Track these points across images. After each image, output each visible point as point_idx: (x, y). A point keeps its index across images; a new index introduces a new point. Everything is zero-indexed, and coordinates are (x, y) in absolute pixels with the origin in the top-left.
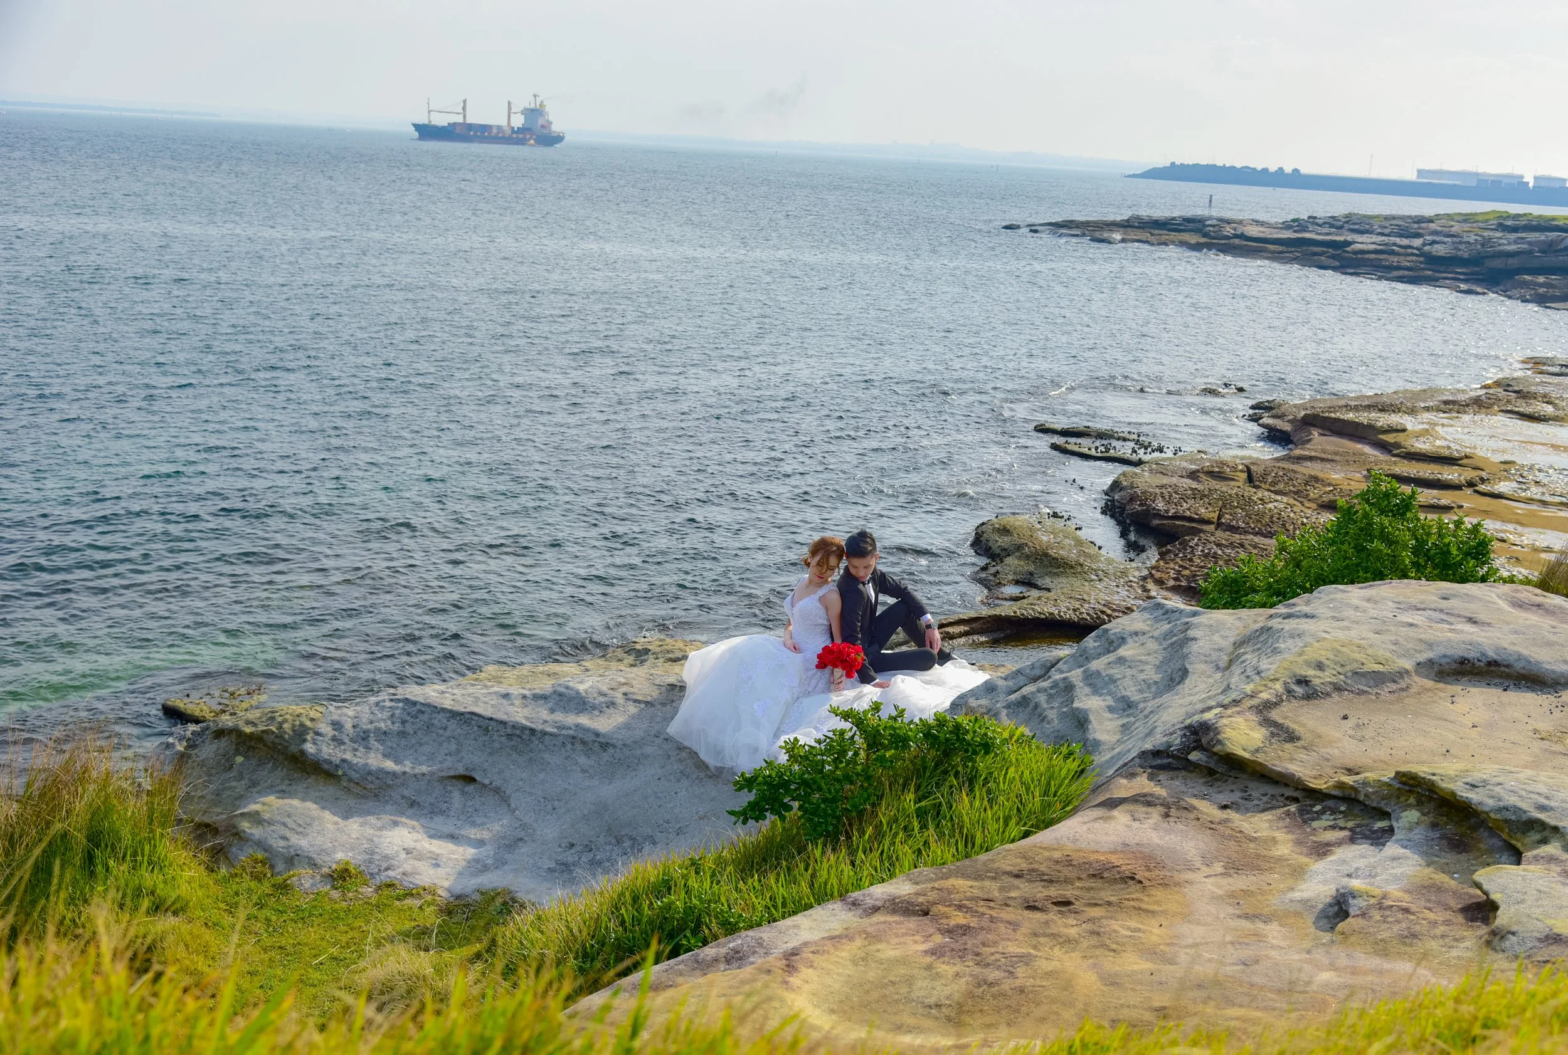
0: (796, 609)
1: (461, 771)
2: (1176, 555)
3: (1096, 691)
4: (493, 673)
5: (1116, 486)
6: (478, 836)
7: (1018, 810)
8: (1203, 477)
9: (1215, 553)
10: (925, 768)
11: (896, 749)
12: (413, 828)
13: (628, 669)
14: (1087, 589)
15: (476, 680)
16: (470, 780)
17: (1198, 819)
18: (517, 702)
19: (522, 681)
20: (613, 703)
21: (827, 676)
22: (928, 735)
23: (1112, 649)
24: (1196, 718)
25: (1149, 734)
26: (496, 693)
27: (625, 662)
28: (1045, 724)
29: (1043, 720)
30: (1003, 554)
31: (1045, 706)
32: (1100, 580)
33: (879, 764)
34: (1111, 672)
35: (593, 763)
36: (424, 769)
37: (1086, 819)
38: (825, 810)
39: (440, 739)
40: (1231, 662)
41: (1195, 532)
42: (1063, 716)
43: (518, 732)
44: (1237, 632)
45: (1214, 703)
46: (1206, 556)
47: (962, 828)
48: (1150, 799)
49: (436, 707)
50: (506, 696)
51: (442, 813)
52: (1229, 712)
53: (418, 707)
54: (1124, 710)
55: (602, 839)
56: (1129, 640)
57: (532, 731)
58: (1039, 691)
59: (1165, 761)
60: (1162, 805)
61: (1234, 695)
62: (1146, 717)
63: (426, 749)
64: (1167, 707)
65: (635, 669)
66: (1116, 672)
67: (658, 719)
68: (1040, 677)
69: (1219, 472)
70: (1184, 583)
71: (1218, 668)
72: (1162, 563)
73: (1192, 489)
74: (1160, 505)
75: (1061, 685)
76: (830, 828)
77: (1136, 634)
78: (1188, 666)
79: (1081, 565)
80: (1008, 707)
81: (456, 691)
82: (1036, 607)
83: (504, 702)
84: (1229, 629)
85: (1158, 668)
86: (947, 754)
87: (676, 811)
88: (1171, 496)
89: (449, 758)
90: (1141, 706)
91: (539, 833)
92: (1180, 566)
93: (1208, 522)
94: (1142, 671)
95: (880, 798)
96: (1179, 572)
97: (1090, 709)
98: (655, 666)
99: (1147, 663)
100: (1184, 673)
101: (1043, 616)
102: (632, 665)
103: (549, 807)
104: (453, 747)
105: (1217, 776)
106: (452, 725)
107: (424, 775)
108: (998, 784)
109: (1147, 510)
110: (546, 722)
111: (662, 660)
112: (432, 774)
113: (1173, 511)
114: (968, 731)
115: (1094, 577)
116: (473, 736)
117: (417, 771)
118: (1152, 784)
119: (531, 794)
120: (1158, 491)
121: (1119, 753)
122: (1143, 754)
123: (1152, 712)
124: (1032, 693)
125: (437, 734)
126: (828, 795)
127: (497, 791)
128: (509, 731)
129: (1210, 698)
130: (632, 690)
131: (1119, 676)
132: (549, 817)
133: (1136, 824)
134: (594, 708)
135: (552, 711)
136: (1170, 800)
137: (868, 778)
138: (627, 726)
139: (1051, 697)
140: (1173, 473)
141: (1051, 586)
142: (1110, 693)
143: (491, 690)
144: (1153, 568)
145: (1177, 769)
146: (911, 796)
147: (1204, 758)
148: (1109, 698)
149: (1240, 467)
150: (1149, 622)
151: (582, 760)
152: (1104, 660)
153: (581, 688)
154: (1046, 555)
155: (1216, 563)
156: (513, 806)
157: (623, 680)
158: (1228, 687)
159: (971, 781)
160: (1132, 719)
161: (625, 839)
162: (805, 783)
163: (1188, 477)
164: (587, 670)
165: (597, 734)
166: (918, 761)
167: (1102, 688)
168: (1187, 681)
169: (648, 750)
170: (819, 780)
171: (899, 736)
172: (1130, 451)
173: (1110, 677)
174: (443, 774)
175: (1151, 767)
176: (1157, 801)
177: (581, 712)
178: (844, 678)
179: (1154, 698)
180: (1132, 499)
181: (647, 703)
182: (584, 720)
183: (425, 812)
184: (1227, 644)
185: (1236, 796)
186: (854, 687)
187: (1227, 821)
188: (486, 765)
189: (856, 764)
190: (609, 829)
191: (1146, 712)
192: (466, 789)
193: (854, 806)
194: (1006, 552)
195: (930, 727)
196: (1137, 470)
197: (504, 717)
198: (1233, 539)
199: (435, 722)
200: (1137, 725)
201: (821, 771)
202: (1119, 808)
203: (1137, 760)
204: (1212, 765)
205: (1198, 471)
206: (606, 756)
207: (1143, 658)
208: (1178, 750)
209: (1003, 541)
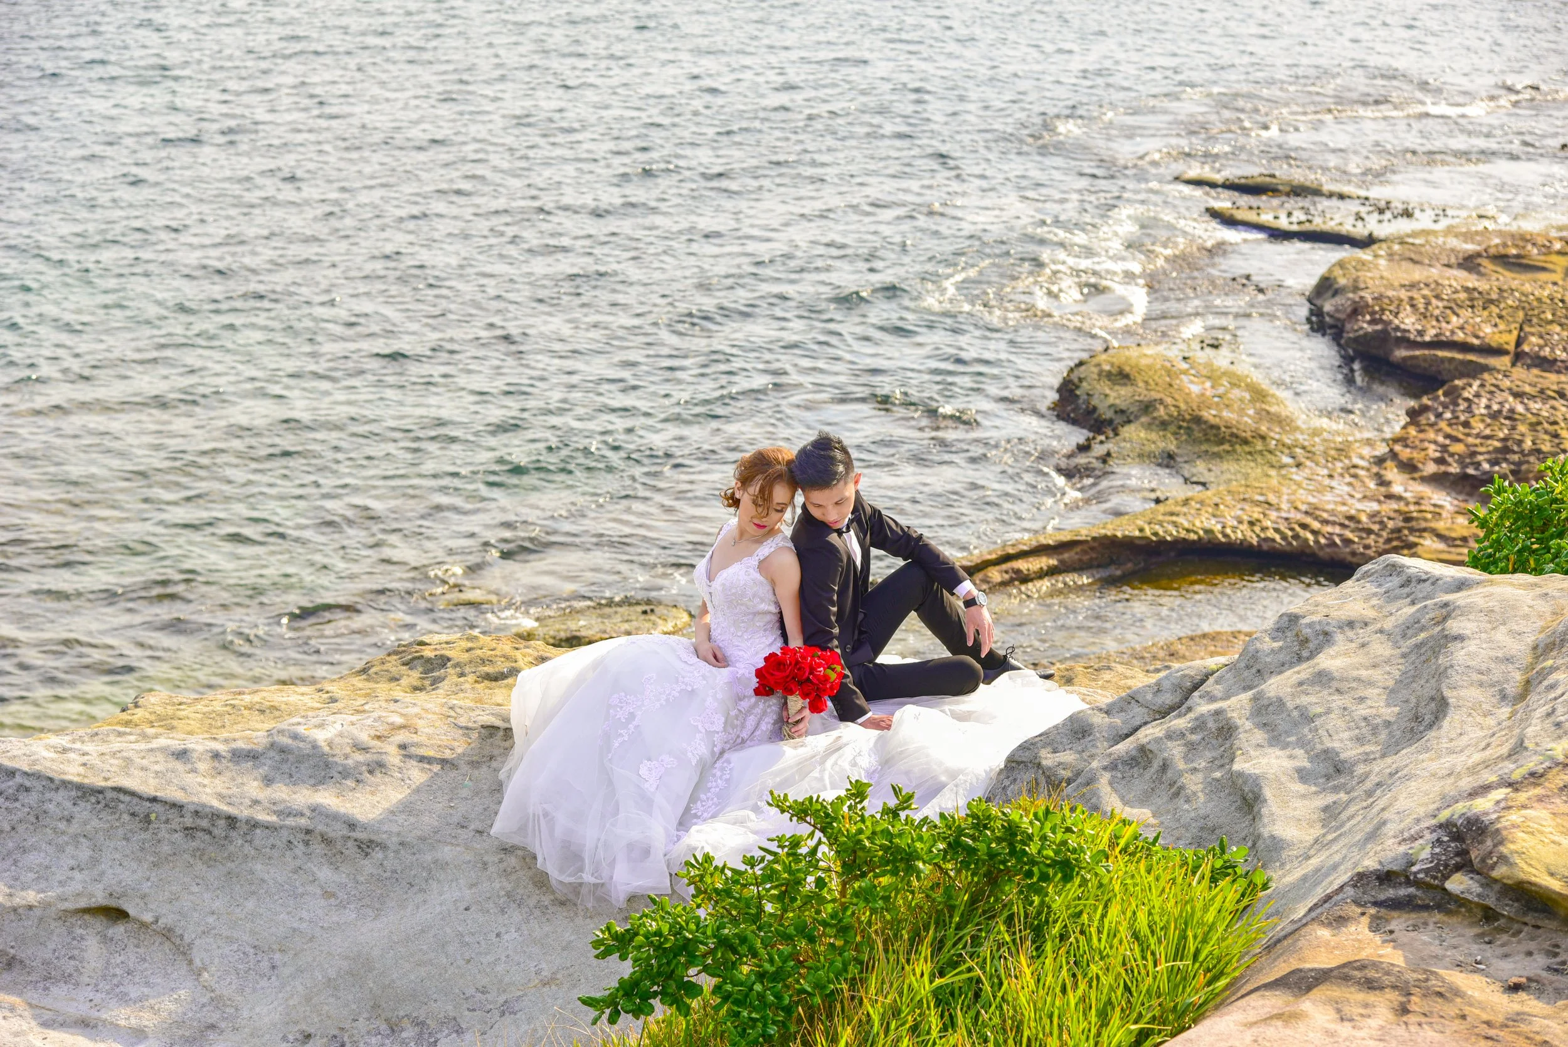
0: (717, 584)
1: (100, 898)
2: (1439, 416)
3: (1276, 739)
4: (159, 710)
5: (1326, 286)
6: (133, 1022)
7: (1127, 988)
8: (1487, 265)
9: (1512, 411)
10: (952, 909)
11: (894, 873)
12: (12, 1009)
13: (409, 698)
14: (1274, 482)
15: (127, 723)
16: (116, 914)
17: (1464, 1017)
18: (202, 766)
19: (212, 722)
20: (381, 765)
21: (775, 708)
22: (955, 846)
23: (1305, 654)
24: (1460, 807)
25: (1373, 836)
26: (163, 750)
27: (404, 682)
28: (1181, 801)
29: (1177, 794)
30: (1118, 420)
31: (1181, 765)
32: (1299, 465)
33: (862, 904)
34: (1304, 700)
35: (343, 878)
36: (31, 896)
37: (1252, 1016)
38: (761, 997)
39: (61, 840)
40: (1528, 686)
41: (1474, 371)
42: (1214, 787)
43: (205, 823)
44: (1540, 623)
45: (1493, 778)
46: (1495, 416)
47: (1019, 1030)
48: (1372, 974)
49: (51, 780)
50: (182, 755)
51: (66, 978)
52: (1522, 797)
53: (18, 779)
54: (1328, 778)
55: (362, 1024)
56: (1339, 637)
57: (232, 821)
58: (1169, 736)
59: (1403, 892)
60: (1394, 987)
61: (1532, 763)
62: (1369, 794)
63: (34, 858)
64: (1408, 778)
65: (421, 695)
66: (1312, 700)
67: (464, 793)
68: (1172, 709)
69: (1518, 256)
70: (1454, 469)
71: (1504, 697)
72: (1412, 431)
73: (1467, 289)
74: (1408, 322)
75: (1211, 724)
76: (772, 1030)
77: (1351, 624)
78: (1447, 693)
79: (1263, 438)
80: (1112, 767)
81: (89, 747)
82: (1181, 520)
83: (179, 766)
84: (1526, 617)
85: (1392, 693)
86: (994, 879)
87: (499, 968)
88: (1428, 304)
89: (77, 875)
90: (1360, 769)
91: (246, 1014)
92: (1447, 436)
93: (1499, 352)
94: (1362, 699)
95: (866, 967)
96: (1444, 448)
97: (1263, 776)
98: (458, 690)
99: (1370, 684)
100: (1441, 706)
101: (1193, 537)
102: (416, 689)
103: (265, 964)
104: (84, 853)
105: (1502, 921)
106: (83, 811)
107: (30, 908)
108: (1089, 940)
109: (1385, 332)
110: (256, 802)
111: (471, 678)
112: (46, 905)
113: (1433, 332)
114: (1030, 838)
115: (1286, 460)
116: (121, 832)
117: (17, 901)
118: (1378, 939)
119: (230, 940)
120: (1404, 294)
121: (1317, 870)
122: (1360, 879)
123: (1379, 785)
124: (1158, 740)
125: (55, 830)
126: (767, 966)
127: (167, 934)
128: (188, 821)
129: (1486, 764)
130: (415, 738)
131: (1319, 710)
132: (264, 983)
133: (1345, 1030)
134: (345, 774)
135: (268, 781)
136: (1411, 976)
137: (843, 930)
138: (406, 808)
139: (1192, 748)
140: (1434, 258)
141: (1207, 477)
142: (1302, 743)
143: (155, 744)
144: (1396, 440)
145: (1426, 908)
146: (923, 966)
147: (1476, 888)
148: (1299, 752)
149: (1558, 246)
150: (1374, 601)
151: (325, 874)
152: (1292, 675)
153: (321, 736)
154: (1198, 420)
155: (1513, 428)
156: (197, 962)
157: (399, 720)
158: (1519, 747)
159: (1038, 933)
160: (1343, 797)
161: (406, 1023)
162: (724, 943)
163: (1460, 266)
164: (334, 700)
165: (352, 825)
166: (938, 895)
167: (1288, 733)
168: (1446, 723)
169: (447, 852)
170: (750, 936)
171: (898, 849)
172: (1351, 220)
173: (1303, 711)
174: (69, 906)
175: (1376, 904)
176: (1387, 980)
177: (321, 782)
178: (807, 712)
179: (1383, 756)
180: (1356, 311)
181: (443, 762)
182: (327, 798)
183: (34, 977)
184: (1520, 648)
185: (1537, 965)
186: (826, 729)
187: (1517, 1018)
188: (146, 887)
189: (822, 901)
190: (376, 1006)
191: (1368, 784)
192: (110, 932)
193: (819, 986)
194: (1125, 416)
195: (960, 832)
196: (1365, 255)
197: (178, 796)
198: (1544, 384)
199: (51, 807)
200: (1352, 809)
201: (756, 918)
202: (1316, 993)
203: (1350, 891)
204: (1491, 902)
205: (1479, 255)
206: (368, 866)
207: (1364, 673)
208: (1427, 871)
209: (1120, 395)
